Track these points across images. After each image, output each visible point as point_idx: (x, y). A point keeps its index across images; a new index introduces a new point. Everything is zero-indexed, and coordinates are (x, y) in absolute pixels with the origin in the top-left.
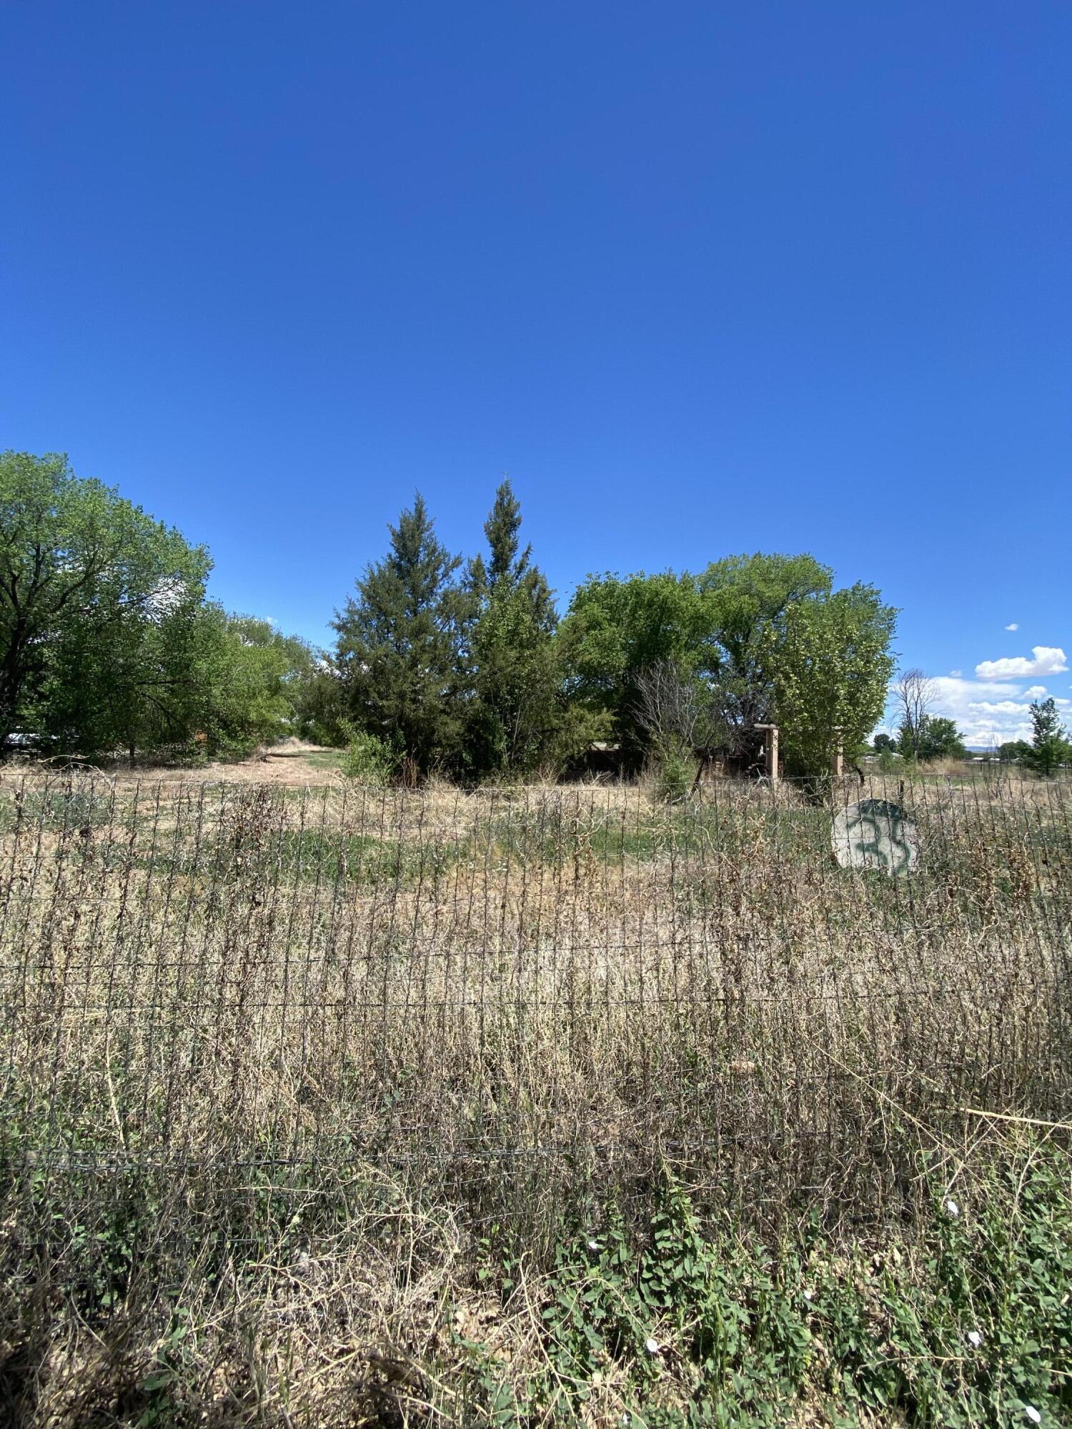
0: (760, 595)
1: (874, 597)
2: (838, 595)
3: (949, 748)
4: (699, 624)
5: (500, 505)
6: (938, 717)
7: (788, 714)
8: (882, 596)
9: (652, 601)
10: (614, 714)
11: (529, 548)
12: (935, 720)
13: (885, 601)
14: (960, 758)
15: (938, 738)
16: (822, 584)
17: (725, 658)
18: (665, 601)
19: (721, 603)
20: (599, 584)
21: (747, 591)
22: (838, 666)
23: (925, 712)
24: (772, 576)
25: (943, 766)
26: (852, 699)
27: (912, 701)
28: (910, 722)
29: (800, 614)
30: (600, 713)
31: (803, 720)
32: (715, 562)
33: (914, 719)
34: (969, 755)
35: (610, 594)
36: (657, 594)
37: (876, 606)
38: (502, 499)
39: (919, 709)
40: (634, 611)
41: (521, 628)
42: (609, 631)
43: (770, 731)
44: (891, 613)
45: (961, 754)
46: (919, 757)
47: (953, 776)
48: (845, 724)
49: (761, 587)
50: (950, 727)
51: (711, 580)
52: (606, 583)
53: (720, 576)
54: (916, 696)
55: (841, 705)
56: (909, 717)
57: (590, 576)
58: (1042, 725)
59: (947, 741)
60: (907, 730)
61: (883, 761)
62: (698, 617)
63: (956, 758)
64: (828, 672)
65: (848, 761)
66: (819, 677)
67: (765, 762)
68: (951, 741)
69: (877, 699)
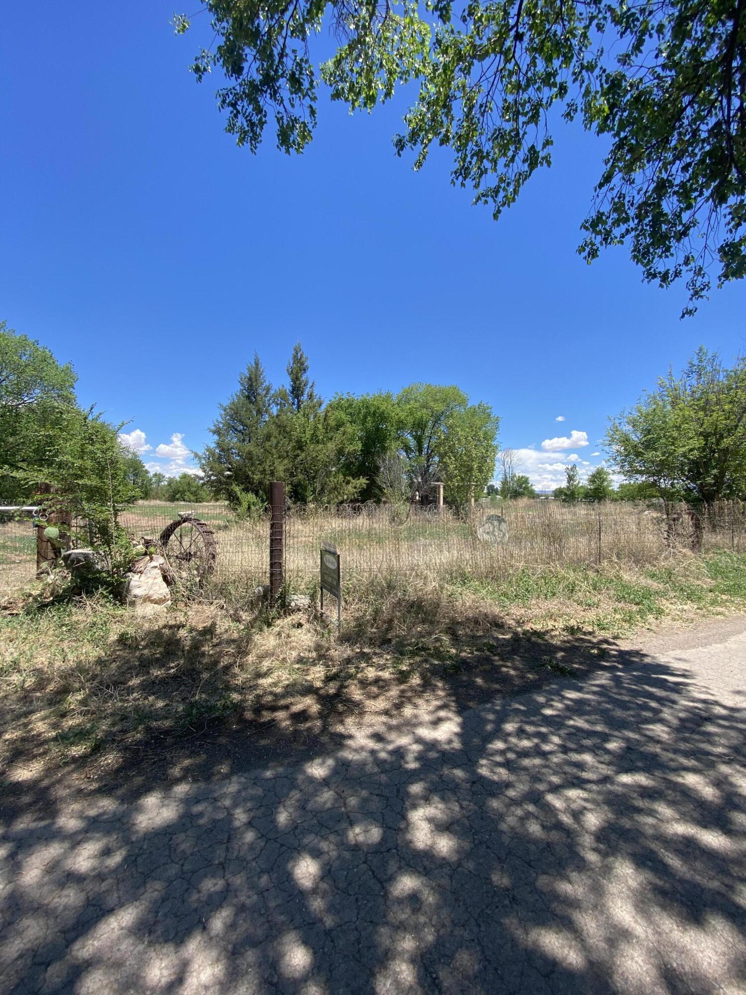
0: (431, 408)
1: (489, 410)
2: (471, 409)
3: (526, 492)
4: (401, 425)
5: (295, 357)
6: (521, 475)
7: (450, 477)
8: (493, 410)
9: (376, 412)
10: (367, 480)
11: (314, 383)
12: (519, 477)
13: (495, 413)
14: (533, 498)
15: (520, 487)
16: (463, 403)
17: (412, 443)
18: (383, 413)
19: (411, 413)
20: (343, 400)
21: (424, 406)
22: (474, 452)
23: (514, 472)
24: (438, 398)
25: (523, 502)
26: (480, 470)
27: (508, 466)
28: (506, 478)
29: (456, 425)
31: (457, 481)
32: (407, 388)
33: (508, 476)
34: (538, 496)
35: (351, 405)
36: (378, 408)
37: (490, 415)
38: (297, 354)
39: (511, 470)
40: (365, 417)
42: (350, 429)
43: (439, 486)
44: (497, 419)
45: (533, 495)
46: (511, 497)
47: (529, 507)
48: (476, 482)
49: (432, 404)
50: (526, 481)
51: (406, 399)
52: (348, 400)
53: (409, 396)
54: (509, 462)
55: (475, 473)
56: (506, 475)
57: (338, 394)
58: (571, 478)
59: (525, 488)
60: (505, 482)
61: (492, 499)
62: (400, 422)
63: (529, 497)
64: (470, 456)
65: (476, 501)
66: (465, 458)
67: (435, 501)
68: (526, 488)
69: (491, 469)
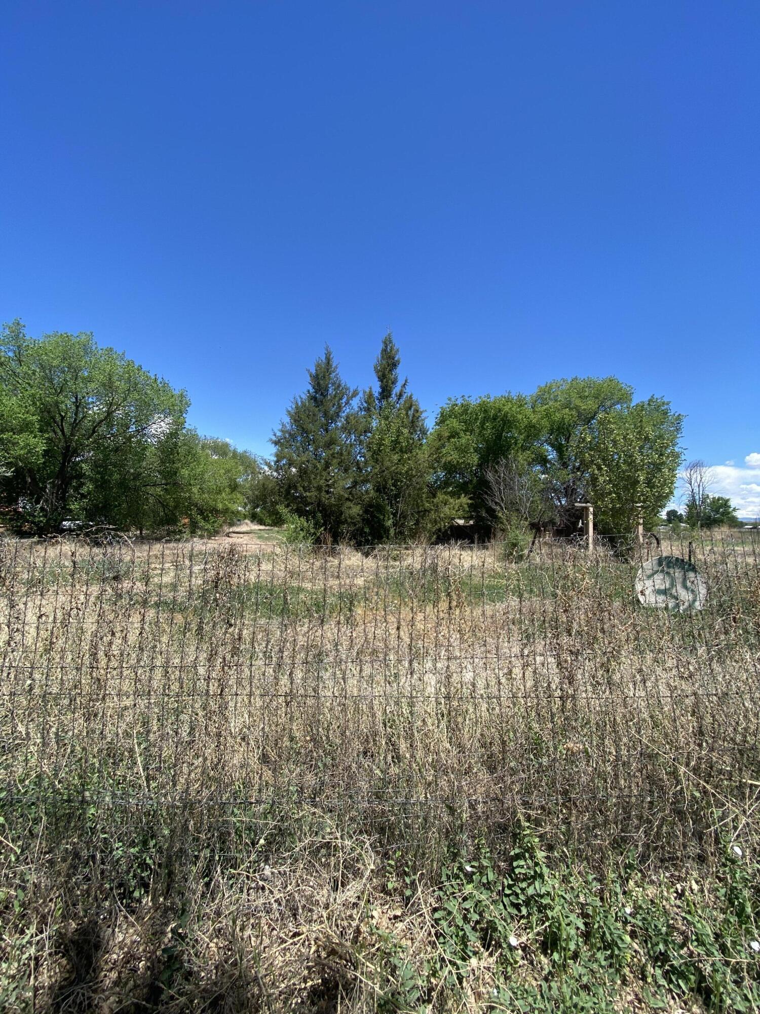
0: (577, 408)
1: (666, 407)
2: (637, 406)
3: (725, 519)
4: (532, 431)
5: (384, 351)
6: (717, 496)
7: (601, 496)
8: (671, 406)
9: (496, 416)
10: (470, 499)
11: (406, 381)
12: (714, 498)
13: (674, 410)
14: (734, 526)
15: (717, 512)
16: (625, 398)
17: (552, 455)
18: (506, 415)
19: (548, 415)
20: (456, 405)
21: (567, 405)
22: (639, 458)
23: (706, 493)
24: (586, 394)
25: (720, 532)
26: (649, 483)
27: (696, 484)
28: (694, 500)
29: (609, 421)
30: (459, 498)
31: (612, 500)
32: (543, 385)
33: (697, 497)
34: (741, 525)
35: (465, 411)
36: (500, 411)
37: (667, 413)
38: (386, 347)
39: (701, 490)
40: (483, 423)
41: (401, 439)
42: (465, 439)
43: (587, 508)
44: (679, 418)
45: (735, 523)
46: (702, 526)
48: (644, 502)
49: (578, 402)
50: (725, 503)
51: (542, 397)
52: (462, 404)
53: (547, 396)
54: (698, 480)
55: (642, 487)
56: (693, 496)
57: (450, 399)
59: (724, 514)
60: (692, 506)
61: (674, 530)
62: (531, 426)
63: (730, 526)
64: (631, 463)
65: (647, 529)
66: (624, 467)
67: (583, 531)
68: (726, 513)
69: (669, 483)
